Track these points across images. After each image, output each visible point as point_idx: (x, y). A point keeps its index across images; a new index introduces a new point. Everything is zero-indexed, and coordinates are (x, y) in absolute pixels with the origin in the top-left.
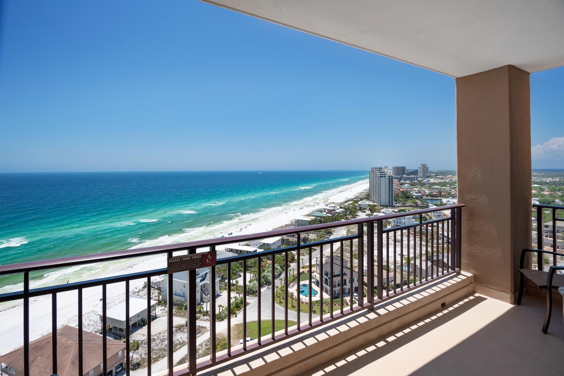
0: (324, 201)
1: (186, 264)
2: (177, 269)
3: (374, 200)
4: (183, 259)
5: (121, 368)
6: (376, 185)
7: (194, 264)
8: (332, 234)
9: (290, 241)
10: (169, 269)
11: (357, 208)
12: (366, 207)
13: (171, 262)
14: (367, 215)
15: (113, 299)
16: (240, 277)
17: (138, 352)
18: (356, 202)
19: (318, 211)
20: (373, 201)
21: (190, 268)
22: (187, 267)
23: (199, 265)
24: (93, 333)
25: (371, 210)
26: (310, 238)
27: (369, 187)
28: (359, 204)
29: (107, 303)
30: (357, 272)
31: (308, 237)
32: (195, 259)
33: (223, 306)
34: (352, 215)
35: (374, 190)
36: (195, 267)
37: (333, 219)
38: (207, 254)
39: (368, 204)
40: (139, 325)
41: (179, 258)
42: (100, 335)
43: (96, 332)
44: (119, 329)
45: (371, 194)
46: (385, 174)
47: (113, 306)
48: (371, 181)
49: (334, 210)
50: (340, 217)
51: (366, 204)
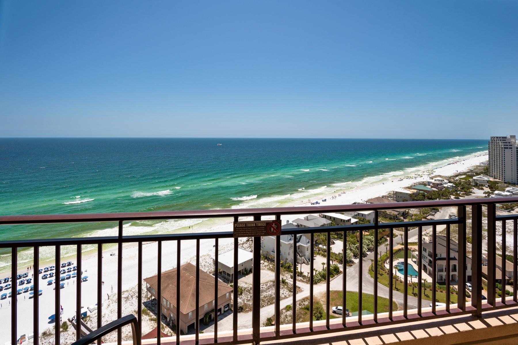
0: (428, 174)
1: (251, 230)
2: (243, 235)
3: (495, 175)
4: (248, 225)
5: (228, 308)
6: (498, 158)
7: (258, 231)
8: (438, 211)
9: (387, 214)
10: (235, 233)
11: (472, 184)
12: (484, 184)
13: (236, 226)
14: (485, 193)
15: (223, 247)
16: (333, 244)
17: (242, 297)
18: (469, 176)
19: (421, 184)
20: (493, 176)
21: (255, 235)
22: (251, 233)
23: (263, 233)
24: (208, 273)
25: (490, 187)
26: (410, 213)
27: (488, 160)
28: (474, 180)
29: (219, 249)
30: (471, 258)
31: (408, 212)
32: (260, 227)
33: (316, 270)
34: (465, 191)
35: (496, 163)
36: (260, 234)
37: (439, 195)
38: (272, 223)
39: (486, 180)
40: (242, 273)
41: (244, 224)
42: (213, 276)
43: (210, 272)
44: (227, 274)
45: (491, 168)
46: (512, 145)
47: (222, 253)
48: (491, 153)
49: (441, 184)
50: (449, 193)
51: (484, 180)
